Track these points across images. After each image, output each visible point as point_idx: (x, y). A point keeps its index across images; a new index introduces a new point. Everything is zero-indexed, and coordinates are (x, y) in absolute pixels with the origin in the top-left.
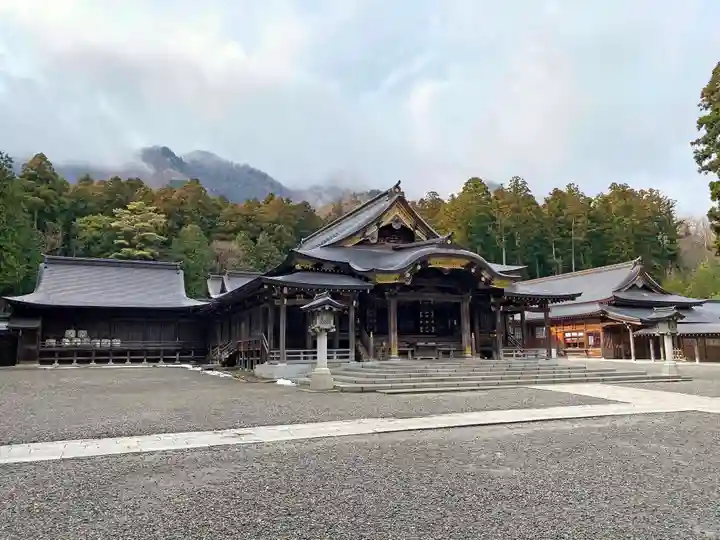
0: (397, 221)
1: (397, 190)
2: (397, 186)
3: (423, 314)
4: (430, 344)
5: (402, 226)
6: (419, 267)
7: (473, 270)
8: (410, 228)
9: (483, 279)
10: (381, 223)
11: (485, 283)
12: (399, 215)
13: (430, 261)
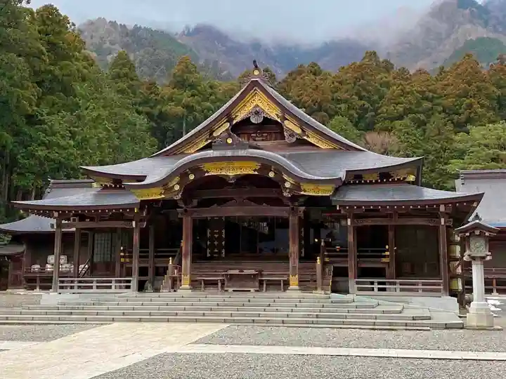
0: (257, 114)
1: (256, 73)
4: (246, 272)
5: (265, 118)
6: (192, 177)
7: (271, 175)
8: (277, 119)
9: (287, 185)
10: (233, 119)
11: (291, 190)
12: (260, 105)
13: (206, 166)
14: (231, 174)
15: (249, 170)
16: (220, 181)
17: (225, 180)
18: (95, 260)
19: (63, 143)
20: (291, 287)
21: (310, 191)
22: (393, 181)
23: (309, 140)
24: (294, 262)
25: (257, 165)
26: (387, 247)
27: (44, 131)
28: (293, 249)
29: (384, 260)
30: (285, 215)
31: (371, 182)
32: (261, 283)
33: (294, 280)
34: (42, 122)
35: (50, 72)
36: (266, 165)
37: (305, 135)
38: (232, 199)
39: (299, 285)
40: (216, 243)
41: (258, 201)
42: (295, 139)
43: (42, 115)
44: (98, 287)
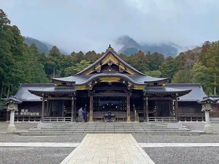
0: (110, 62)
1: (110, 49)
2: (110, 47)
3: (122, 102)
5: (113, 64)
6: (96, 82)
7: (124, 82)
8: (117, 64)
9: (129, 86)
10: (102, 64)
11: (130, 87)
12: (111, 59)
13: (101, 79)
14: (110, 81)
15: (116, 80)
16: (106, 84)
17: (108, 84)
18: (52, 111)
19: (20, 71)
20: (128, 120)
21: (137, 88)
22: (158, 85)
23: (127, 71)
24: (128, 111)
25: (119, 79)
26: (155, 107)
27: (14, 67)
28: (128, 107)
29: (154, 111)
30: (126, 96)
31: (151, 85)
32: (116, 119)
33: (129, 118)
34: (13, 64)
35: (15, 48)
36: (122, 79)
37: (126, 70)
38: (107, 90)
39: (130, 119)
40: (96, 105)
41: (116, 91)
42: (123, 71)
43: (13, 62)
44: (59, 121)
